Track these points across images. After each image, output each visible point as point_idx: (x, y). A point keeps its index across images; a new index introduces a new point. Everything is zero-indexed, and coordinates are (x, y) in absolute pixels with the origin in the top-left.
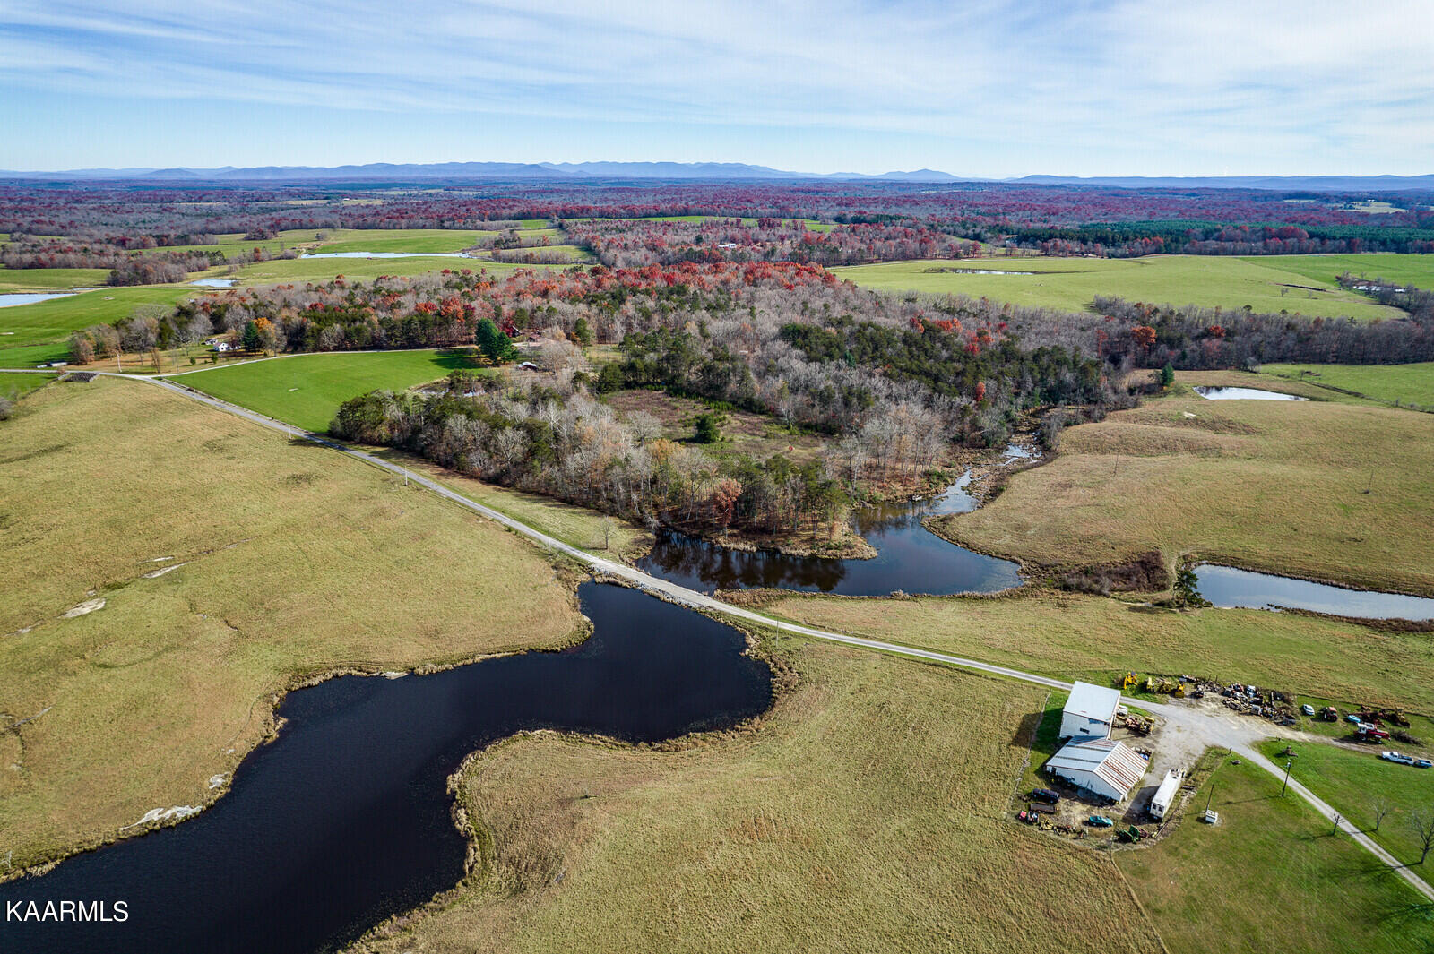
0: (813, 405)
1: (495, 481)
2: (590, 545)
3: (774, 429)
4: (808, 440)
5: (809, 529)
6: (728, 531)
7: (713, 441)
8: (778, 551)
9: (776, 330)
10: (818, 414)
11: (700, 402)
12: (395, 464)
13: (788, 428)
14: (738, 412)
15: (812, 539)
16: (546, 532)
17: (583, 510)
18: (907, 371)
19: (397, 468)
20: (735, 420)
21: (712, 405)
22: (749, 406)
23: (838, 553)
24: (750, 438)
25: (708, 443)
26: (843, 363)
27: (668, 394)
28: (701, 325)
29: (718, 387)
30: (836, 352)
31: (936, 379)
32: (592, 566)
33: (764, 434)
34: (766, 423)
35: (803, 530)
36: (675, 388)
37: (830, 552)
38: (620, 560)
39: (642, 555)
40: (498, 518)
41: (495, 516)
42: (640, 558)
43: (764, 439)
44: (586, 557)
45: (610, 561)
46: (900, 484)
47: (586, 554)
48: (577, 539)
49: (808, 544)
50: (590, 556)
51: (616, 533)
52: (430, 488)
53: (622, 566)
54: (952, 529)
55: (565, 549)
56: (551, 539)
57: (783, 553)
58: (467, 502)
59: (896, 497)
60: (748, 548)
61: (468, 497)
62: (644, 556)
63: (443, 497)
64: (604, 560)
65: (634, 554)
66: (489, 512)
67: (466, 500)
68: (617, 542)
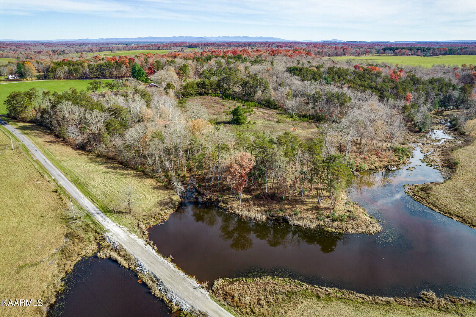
0: (308, 103)
1: (82, 147)
2: (118, 209)
3: (283, 118)
4: (305, 124)
5: (314, 197)
6: (243, 196)
7: (243, 123)
9: (284, 69)
10: (310, 109)
11: (238, 102)
12: (26, 134)
13: (292, 117)
14: (261, 107)
15: (317, 208)
17: (133, 172)
18: (364, 86)
19: (22, 137)
20: (258, 112)
21: (246, 103)
22: (268, 104)
23: (343, 225)
24: (267, 122)
25: (239, 124)
26: (324, 82)
27: (222, 98)
28: (246, 68)
29: (250, 94)
31: (381, 91)
32: (106, 234)
33: (277, 120)
34: (277, 113)
35: (308, 196)
36: (226, 95)
37: (336, 224)
38: (136, 228)
39: (160, 221)
40: (58, 178)
41: (57, 176)
42: (157, 224)
43: (276, 123)
44: (106, 223)
45: (126, 229)
46: (376, 156)
47: (108, 219)
48: (110, 201)
49: (314, 214)
50: (110, 221)
51: (147, 195)
52: (31, 152)
53: (134, 236)
54: (437, 199)
55: (93, 212)
56: (88, 200)
57: (291, 223)
58: (47, 164)
59: (376, 167)
60: (259, 216)
61: (52, 160)
62: (162, 222)
63: (32, 159)
64: (121, 226)
65: (153, 220)
66: (56, 173)
67: (48, 162)
68: (144, 204)
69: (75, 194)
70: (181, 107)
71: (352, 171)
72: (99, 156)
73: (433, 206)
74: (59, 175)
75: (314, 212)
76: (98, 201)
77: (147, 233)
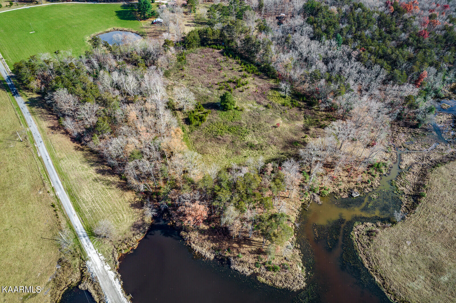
0: (304, 82)
4: (294, 111)
6: (202, 226)
7: (229, 108)
8: (229, 263)
10: (306, 89)
11: (237, 63)
12: (33, 113)
13: (284, 97)
14: (258, 76)
15: (260, 251)
16: (78, 209)
18: (375, 54)
19: (30, 119)
20: (253, 84)
21: (245, 67)
22: (266, 70)
23: (275, 275)
24: (256, 106)
26: (334, 42)
30: (332, 30)
31: (394, 64)
32: (88, 262)
33: (266, 104)
34: (272, 89)
36: (229, 48)
37: (269, 273)
38: (111, 257)
39: (130, 248)
40: (57, 187)
41: (56, 183)
42: (128, 253)
43: (264, 108)
44: (89, 249)
45: (102, 258)
46: (347, 173)
47: (91, 244)
48: (94, 220)
49: (255, 258)
50: (92, 247)
51: (124, 215)
52: (36, 144)
53: (107, 268)
54: (375, 250)
55: (81, 234)
56: (78, 218)
57: (232, 267)
58: (49, 164)
59: (340, 190)
60: (208, 255)
61: (53, 157)
62: (132, 250)
63: (37, 155)
64: (100, 254)
65: (126, 246)
66: (55, 177)
67: (50, 161)
68: (120, 227)
69: (68, 208)
70: (179, 67)
71: (314, 196)
72: (92, 152)
73: (367, 259)
74: (57, 182)
75: (256, 255)
76: (86, 219)
77: (118, 263)
